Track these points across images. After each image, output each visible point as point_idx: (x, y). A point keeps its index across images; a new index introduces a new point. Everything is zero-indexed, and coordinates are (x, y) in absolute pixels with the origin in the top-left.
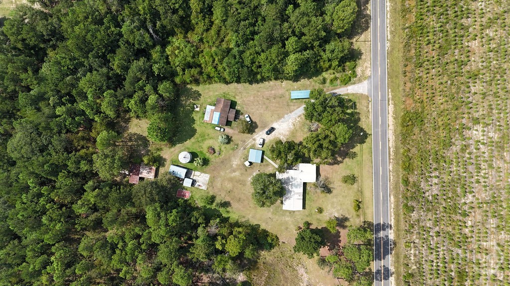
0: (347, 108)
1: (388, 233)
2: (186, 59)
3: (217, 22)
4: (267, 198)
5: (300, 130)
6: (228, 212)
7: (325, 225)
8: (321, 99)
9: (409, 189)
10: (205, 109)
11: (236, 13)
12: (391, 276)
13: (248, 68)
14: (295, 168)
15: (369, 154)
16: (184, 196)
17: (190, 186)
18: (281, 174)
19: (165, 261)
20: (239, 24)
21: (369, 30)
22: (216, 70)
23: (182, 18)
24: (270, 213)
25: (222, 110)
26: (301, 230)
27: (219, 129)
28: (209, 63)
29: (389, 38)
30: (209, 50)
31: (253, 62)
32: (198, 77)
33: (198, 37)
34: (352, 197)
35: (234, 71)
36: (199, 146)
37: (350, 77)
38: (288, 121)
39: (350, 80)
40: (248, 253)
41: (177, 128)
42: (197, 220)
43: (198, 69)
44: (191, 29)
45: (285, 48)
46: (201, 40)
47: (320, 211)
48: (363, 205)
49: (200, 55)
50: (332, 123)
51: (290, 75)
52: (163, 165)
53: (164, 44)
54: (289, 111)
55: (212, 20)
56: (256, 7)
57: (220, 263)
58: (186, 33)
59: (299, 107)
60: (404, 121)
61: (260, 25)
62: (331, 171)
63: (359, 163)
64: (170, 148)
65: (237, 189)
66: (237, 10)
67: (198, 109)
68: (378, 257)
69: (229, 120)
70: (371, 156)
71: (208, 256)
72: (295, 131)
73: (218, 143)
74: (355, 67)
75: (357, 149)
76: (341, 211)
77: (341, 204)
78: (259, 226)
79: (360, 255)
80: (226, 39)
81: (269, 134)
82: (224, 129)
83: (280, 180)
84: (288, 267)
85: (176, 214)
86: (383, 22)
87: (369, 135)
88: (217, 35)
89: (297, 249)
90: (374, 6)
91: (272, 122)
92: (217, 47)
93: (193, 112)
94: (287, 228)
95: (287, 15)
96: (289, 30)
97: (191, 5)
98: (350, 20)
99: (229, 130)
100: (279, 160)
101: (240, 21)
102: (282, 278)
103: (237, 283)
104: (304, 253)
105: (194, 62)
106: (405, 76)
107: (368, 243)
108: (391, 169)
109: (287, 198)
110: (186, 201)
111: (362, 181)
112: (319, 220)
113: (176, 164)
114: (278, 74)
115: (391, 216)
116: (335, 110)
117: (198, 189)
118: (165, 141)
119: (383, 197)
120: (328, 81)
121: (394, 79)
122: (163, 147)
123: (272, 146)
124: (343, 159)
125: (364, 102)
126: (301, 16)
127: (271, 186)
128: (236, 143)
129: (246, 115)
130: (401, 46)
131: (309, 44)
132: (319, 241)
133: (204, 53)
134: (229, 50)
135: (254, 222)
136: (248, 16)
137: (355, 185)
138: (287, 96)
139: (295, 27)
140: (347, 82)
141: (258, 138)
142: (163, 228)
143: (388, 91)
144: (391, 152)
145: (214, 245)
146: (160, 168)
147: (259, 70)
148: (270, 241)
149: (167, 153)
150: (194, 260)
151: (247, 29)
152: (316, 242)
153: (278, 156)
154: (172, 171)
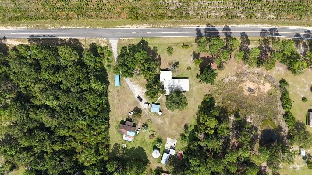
0: (126, 52)
1: (202, 28)
2: (93, 153)
3: (70, 133)
4: (181, 101)
5: (139, 81)
6: (191, 126)
7: (198, 66)
8: (119, 67)
9: (175, 16)
10: (125, 140)
11: (64, 121)
12: (228, 26)
13: (99, 113)
14: (163, 84)
15: (154, 39)
16: (181, 154)
17: (175, 150)
18: (166, 92)
19: (222, 167)
20: (71, 119)
21: (78, 39)
22: (101, 133)
23: (66, 156)
24: (191, 99)
25: (126, 130)
26: (201, 80)
27: (138, 132)
28: (96, 138)
29: (84, 27)
30: (88, 138)
31: (96, 110)
32: (105, 145)
33: (79, 145)
34: (181, 49)
35: (101, 122)
36: (149, 144)
37: (107, 50)
38: (134, 88)
39: (109, 50)
40: (216, 113)
41: (137, 159)
42: (196, 146)
43: (100, 145)
44: (74, 149)
45: (87, 90)
46: (81, 143)
47: (189, 68)
48: (185, 43)
49: (91, 144)
50: (135, 61)
51: (104, 87)
52: (161, 168)
53: (83, 167)
54: (128, 88)
55: (69, 136)
56: (61, 108)
57: (222, 131)
58: (76, 153)
59: (125, 81)
60: (134, 19)
61: (72, 105)
62: (165, 62)
63: (159, 45)
64: (150, 164)
65: (176, 120)
66: (62, 120)
67: (125, 145)
68: (217, 34)
69: (132, 125)
70: (156, 38)
71: (218, 139)
72: (140, 84)
73: (147, 132)
74: (100, 47)
75: (151, 47)
76: (189, 56)
77: (185, 56)
78: (199, 106)
79: (215, 45)
80: (81, 127)
81: (142, 100)
82: (139, 128)
83: (170, 93)
84: (225, 88)
85: (192, 160)
86: (73, 31)
87: (143, 39)
88: (79, 133)
89: (213, 83)
90: (63, 36)
91: (134, 98)
92: (86, 133)
93: (127, 148)
94: (200, 89)
95: (67, 88)
96: (76, 88)
97: (58, 150)
98: (71, 50)
99: (139, 125)
100: (158, 93)
101: (69, 118)
102: (231, 92)
103: (236, 120)
104: (215, 78)
105: (95, 148)
106: (107, 18)
107: (209, 40)
108: (163, 26)
109: (182, 89)
110: (184, 153)
111: (171, 44)
112: (195, 69)
113: (161, 159)
114: (104, 94)
115: (192, 27)
116: (126, 59)
117: (176, 145)
118: (145, 167)
119: (180, 31)
120: (109, 63)
121: (109, 24)
122: (149, 169)
123: (149, 98)
124: (157, 54)
125: (123, 42)
126: (67, 80)
127: (173, 99)
128: (147, 120)
129: (130, 114)
130: (89, 20)
131: (85, 75)
132: (207, 69)
133: (89, 141)
134: (88, 125)
135: (197, 109)
136: (66, 113)
137: (174, 47)
138: (118, 88)
139: (75, 84)
140: (110, 52)
141: (144, 106)
142: (201, 168)
143: (116, 28)
144: (153, 26)
145: (211, 135)
146: (163, 170)
147: (101, 106)
148: (208, 100)
149: (154, 166)
150: (221, 148)
151: (74, 114)
152: (208, 71)
153: (155, 94)
154: (164, 163)
